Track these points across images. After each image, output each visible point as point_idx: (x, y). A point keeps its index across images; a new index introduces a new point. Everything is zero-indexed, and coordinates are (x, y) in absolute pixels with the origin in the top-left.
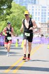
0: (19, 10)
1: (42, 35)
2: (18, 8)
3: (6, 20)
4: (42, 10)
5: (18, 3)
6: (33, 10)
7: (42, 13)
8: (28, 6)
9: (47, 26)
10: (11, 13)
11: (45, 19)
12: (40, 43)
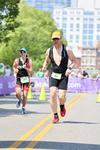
0: (35, 20)
1: (85, 74)
2: (32, 15)
3: (7, 40)
4: (85, 19)
5: (33, 5)
6: (64, 19)
7: (85, 26)
8: (55, 11)
9: (94, 54)
10: (17, 25)
11: (91, 38)
12: (80, 91)
